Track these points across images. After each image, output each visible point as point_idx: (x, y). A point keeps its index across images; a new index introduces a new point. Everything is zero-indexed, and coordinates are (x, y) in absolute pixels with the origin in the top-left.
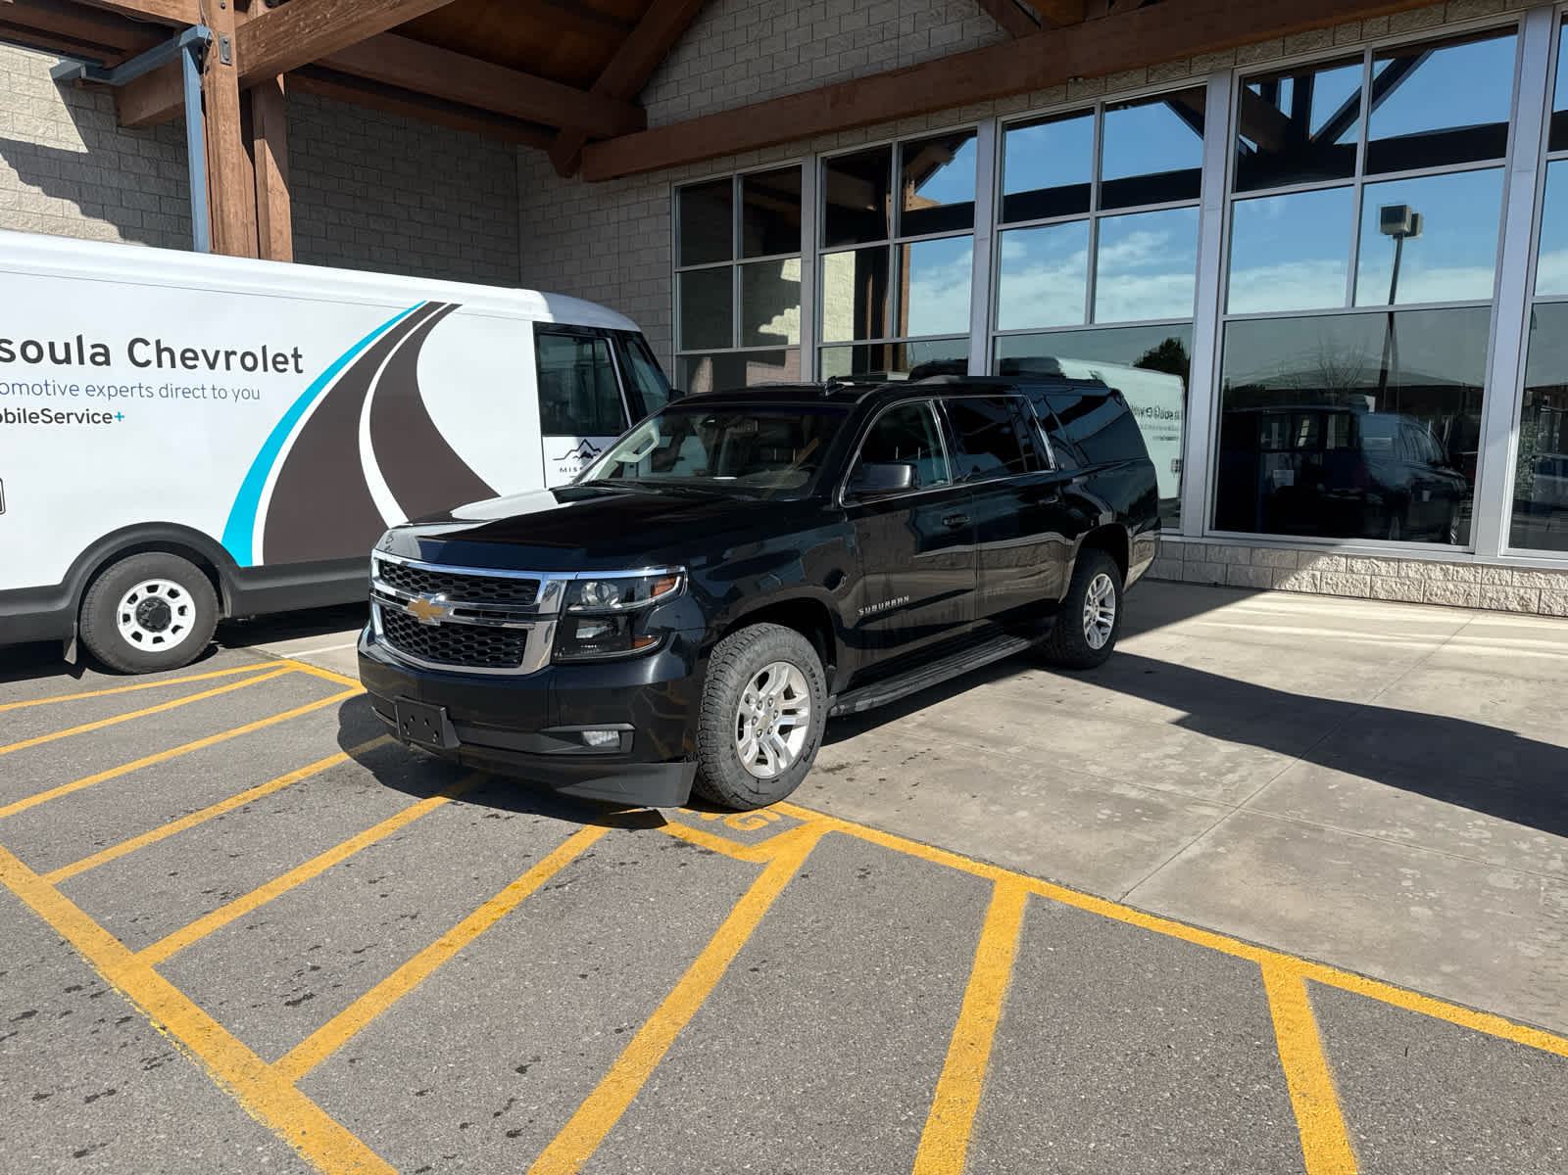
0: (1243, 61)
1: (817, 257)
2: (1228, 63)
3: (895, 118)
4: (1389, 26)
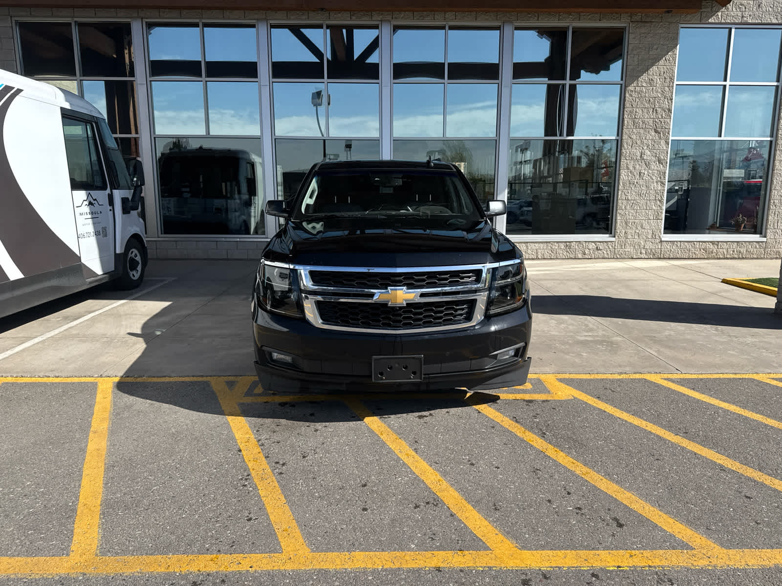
0: (396, 18)
1: (149, 83)
2: (389, 18)
3: (202, 8)
4: (456, 16)
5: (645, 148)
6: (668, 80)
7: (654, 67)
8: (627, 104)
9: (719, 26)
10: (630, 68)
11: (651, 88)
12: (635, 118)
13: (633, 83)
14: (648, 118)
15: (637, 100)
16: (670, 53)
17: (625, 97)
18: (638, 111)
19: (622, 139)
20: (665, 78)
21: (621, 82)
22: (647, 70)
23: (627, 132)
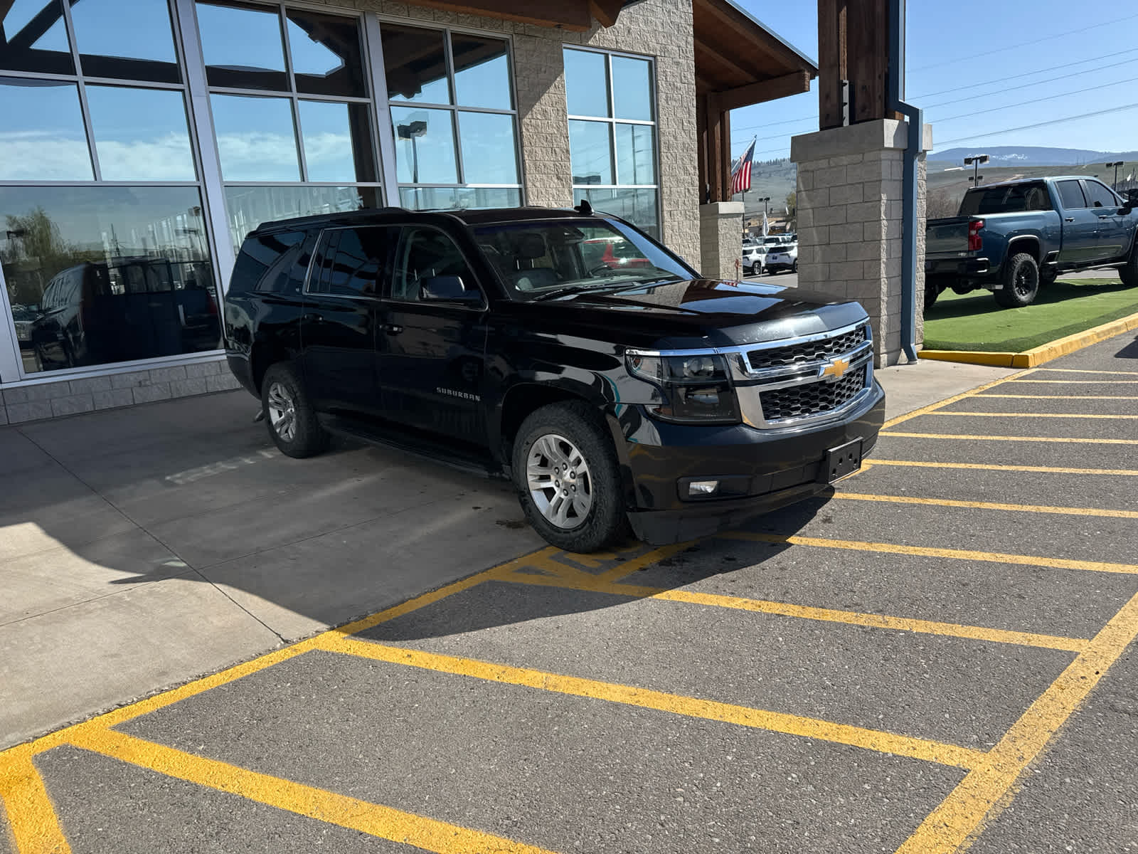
5: (551, 199)
6: (561, 113)
7: (546, 95)
8: (526, 142)
9: (596, 50)
10: (521, 94)
11: (547, 121)
12: (536, 160)
13: (527, 114)
14: (549, 160)
15: (535, 137)
16: (558, 79)
17: (521, 133)
18: (536, 152)
19: (526, 188)
20: (558, 110)
21: (514, 112)
22: (539, 98)
23: (531, 179)
